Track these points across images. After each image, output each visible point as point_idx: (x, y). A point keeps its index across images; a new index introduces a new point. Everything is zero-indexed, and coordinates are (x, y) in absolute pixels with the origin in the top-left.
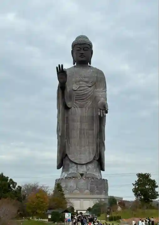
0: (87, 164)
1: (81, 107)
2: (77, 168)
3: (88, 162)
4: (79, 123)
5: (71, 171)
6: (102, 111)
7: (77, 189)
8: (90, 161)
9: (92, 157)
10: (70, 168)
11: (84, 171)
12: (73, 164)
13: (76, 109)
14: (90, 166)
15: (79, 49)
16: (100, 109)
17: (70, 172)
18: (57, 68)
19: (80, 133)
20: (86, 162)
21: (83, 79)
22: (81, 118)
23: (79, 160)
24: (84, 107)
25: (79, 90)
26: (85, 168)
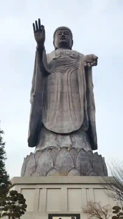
5: (48, 144)
7: (54, 168)
8: (76, 129)
11: (68, 144)
14: (76, 138)
16: (87, 62)
17: (45, 147)
18: (34, 24)
19: (62, 97)
20: (71, 131)
21: (64, 53)
22: (62, 81)
23: (60, 128)
24: (65, 72)
25: (59, 58)
26: (69, 140)
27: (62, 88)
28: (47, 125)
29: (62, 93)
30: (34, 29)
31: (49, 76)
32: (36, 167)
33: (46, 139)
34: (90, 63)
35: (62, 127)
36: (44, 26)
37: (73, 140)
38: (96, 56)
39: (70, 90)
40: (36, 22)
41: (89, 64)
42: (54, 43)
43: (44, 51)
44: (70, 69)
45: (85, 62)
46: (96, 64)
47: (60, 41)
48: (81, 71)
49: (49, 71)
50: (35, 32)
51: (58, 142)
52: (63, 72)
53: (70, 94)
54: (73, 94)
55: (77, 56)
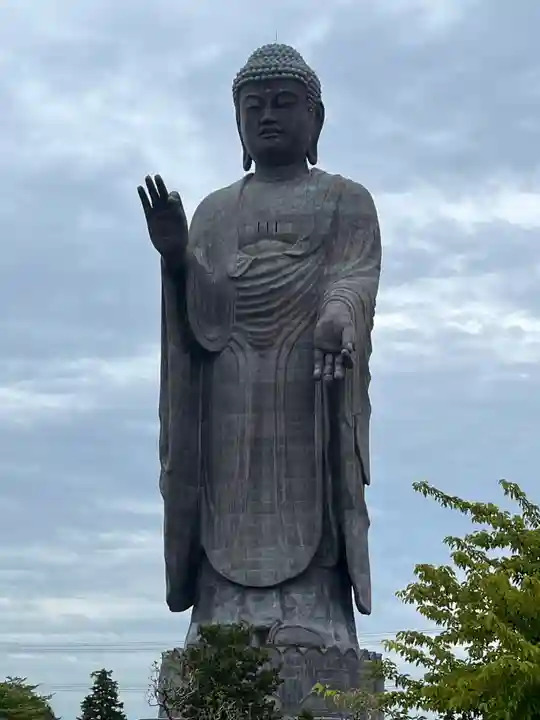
0: (283, 587)
1: (261, 346)
2: (242, 602)
3: (288, 577)
4: (249, 415)
6: (329, 358)
8: (294, 574)
9: (304, 555)
10: (217, 605)
11: (270, 619)
12: (230, 590)
13: (240, 355)
14: (296, 595)
16: (325, 353)
19: (256, 457)
20: (280, 580)
21: (272, 227)
23: (249, 571)
24: (272, 346)
25: (250, 274)
26: (276, 604)
35: (255, 565)
37: (288, 605)
40: (148, 181)
47: (260, 144)
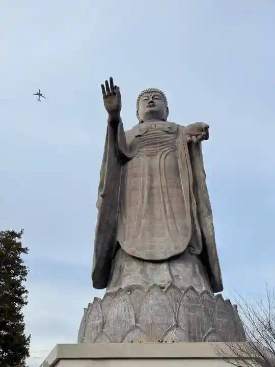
7: (137, 327)
8: (177, 252)
11: (164, 281)
15: (146, 98)
16: (191, 136)
18: (103, 86)
19: (150, 195)
20: (169, 256)
21: (154, 126)
22: (151, 169)
23: (149, 250)
24: (157, 155)
25: (146, 134)
26: (167, 273)
27: (151, 181)
28: (126, 246)
29: (151, 188)
30: (104, 92)
31: (130, 163)
32: (103, 324)
33: (125, 272)
34: (196, 136)
35: (152, 247)
36: (119, 88)
38: (205, 124)
39: (164, 184)
40: (107, 82)
41: (193, 137)
42: (138, 114)
43: (119, 124)
44: (163, 150)
45: (187, 136)
46: (206, 137)
47: (148, 110)
48: (183, 151)
49: (129, 155)
50: (105, 97)
51: (146, 275)
52: (151, 155)
53: (165, 190)
54: (170, 190)
55: (176, 129)
